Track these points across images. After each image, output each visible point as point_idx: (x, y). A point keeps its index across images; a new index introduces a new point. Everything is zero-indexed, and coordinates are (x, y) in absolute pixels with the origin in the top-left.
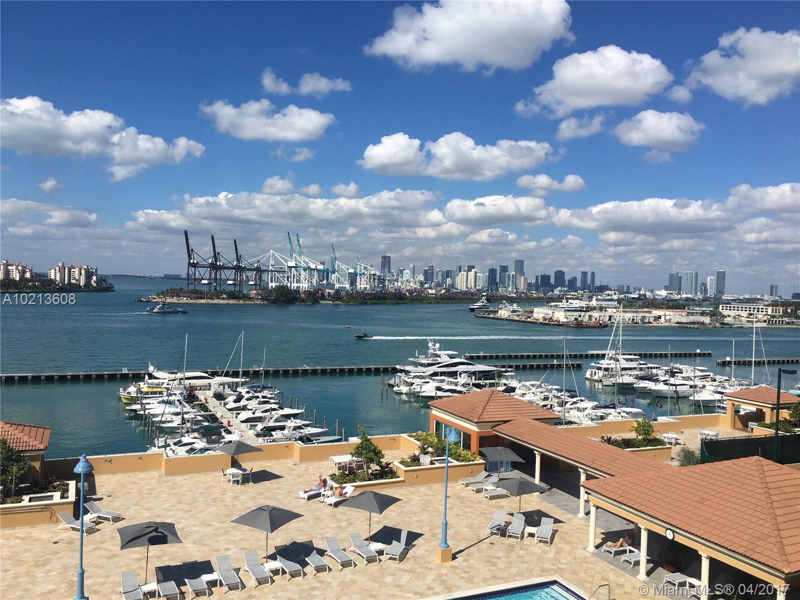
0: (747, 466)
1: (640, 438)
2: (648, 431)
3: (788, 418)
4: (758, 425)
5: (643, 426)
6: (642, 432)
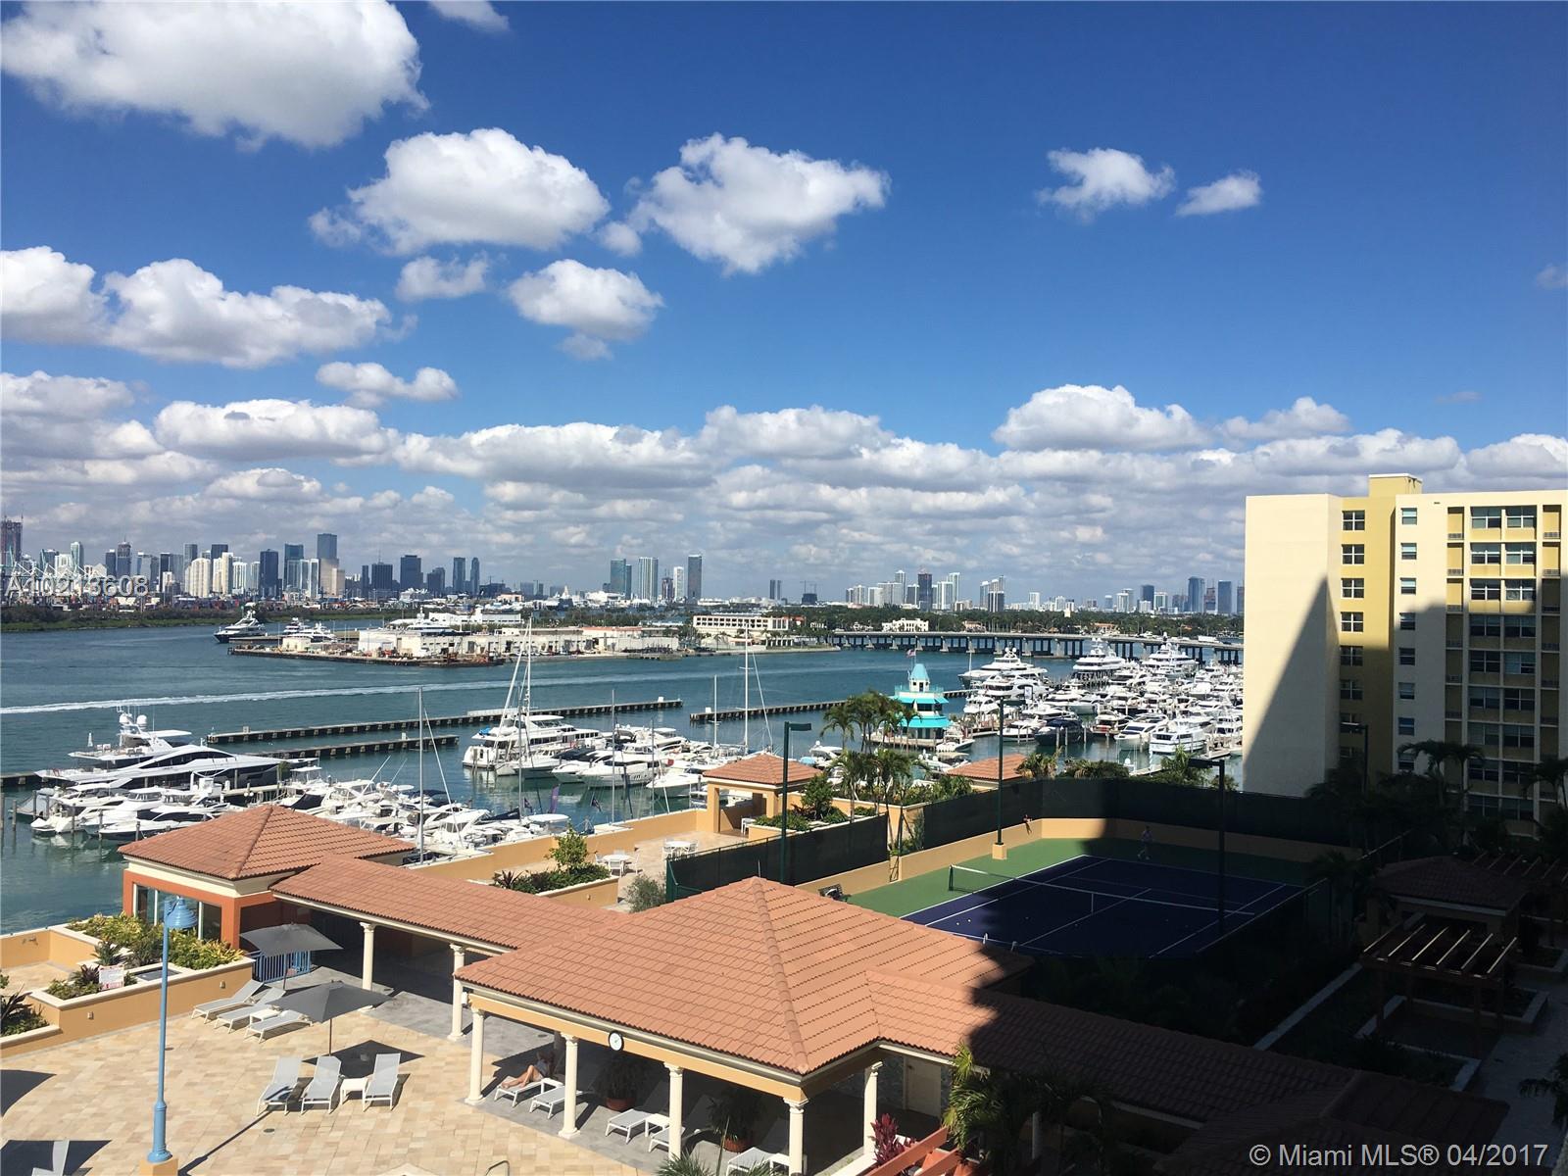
0: (741, 897)
1: (564, 868)
2: (578, 853)
3: (800, 805)
4: (756, 823)
5: (570, 847)
6: (567, 858)
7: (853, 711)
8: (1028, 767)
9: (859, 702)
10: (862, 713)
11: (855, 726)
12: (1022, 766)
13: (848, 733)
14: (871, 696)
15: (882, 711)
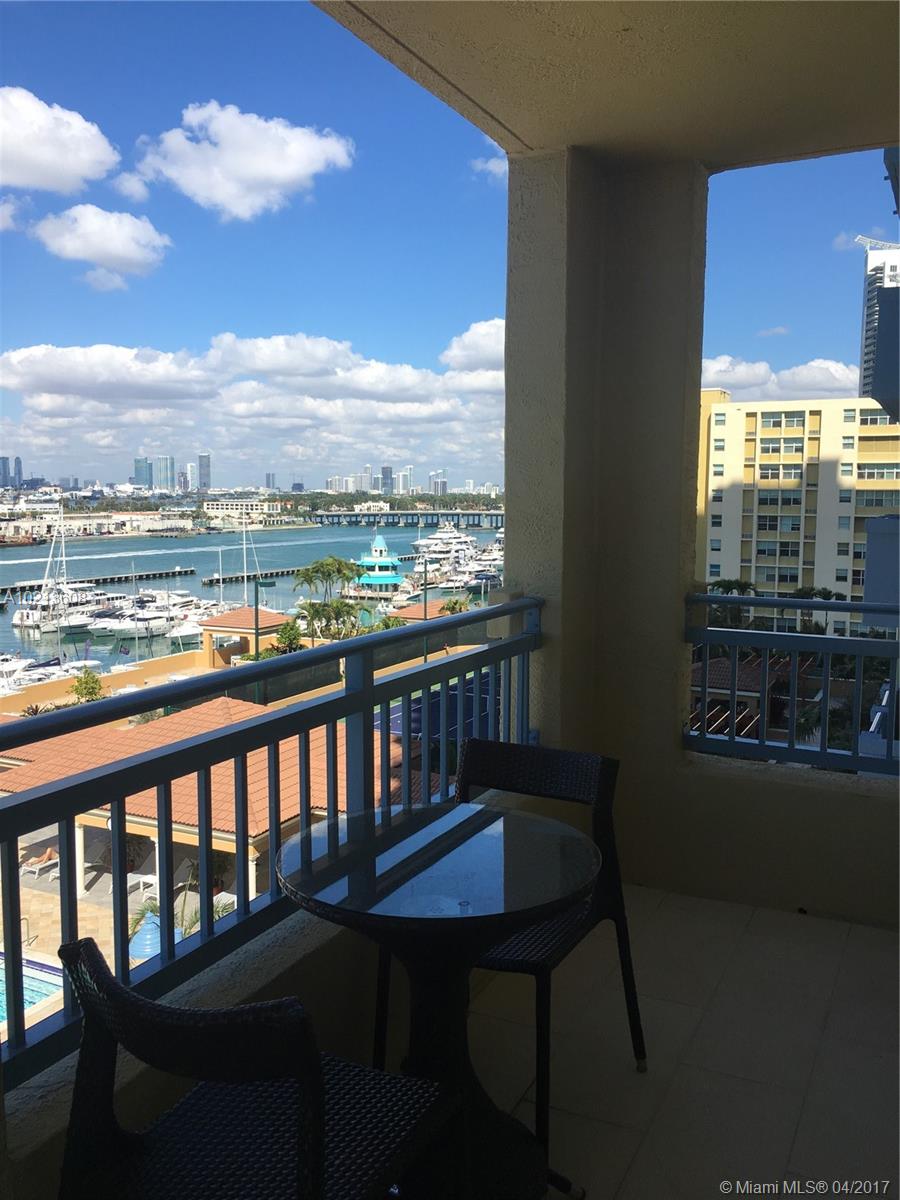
0: (211, 712)
1: (83, 700)
2: (93, 688)
3: (276, 644)
4: (241, 659)
5: (86, 683)
6: (85, 691)
7: (317, 572)
8: (448, 609)
9: (322, 565)
10: (323, 573)
11: (318, 582)
12: (443, 608)
13: (313, 588)
14: (330, 560)
15: (339, 571)
